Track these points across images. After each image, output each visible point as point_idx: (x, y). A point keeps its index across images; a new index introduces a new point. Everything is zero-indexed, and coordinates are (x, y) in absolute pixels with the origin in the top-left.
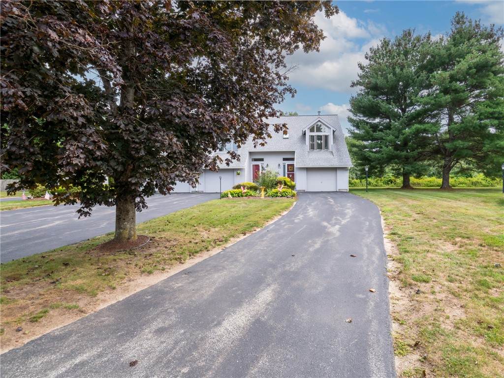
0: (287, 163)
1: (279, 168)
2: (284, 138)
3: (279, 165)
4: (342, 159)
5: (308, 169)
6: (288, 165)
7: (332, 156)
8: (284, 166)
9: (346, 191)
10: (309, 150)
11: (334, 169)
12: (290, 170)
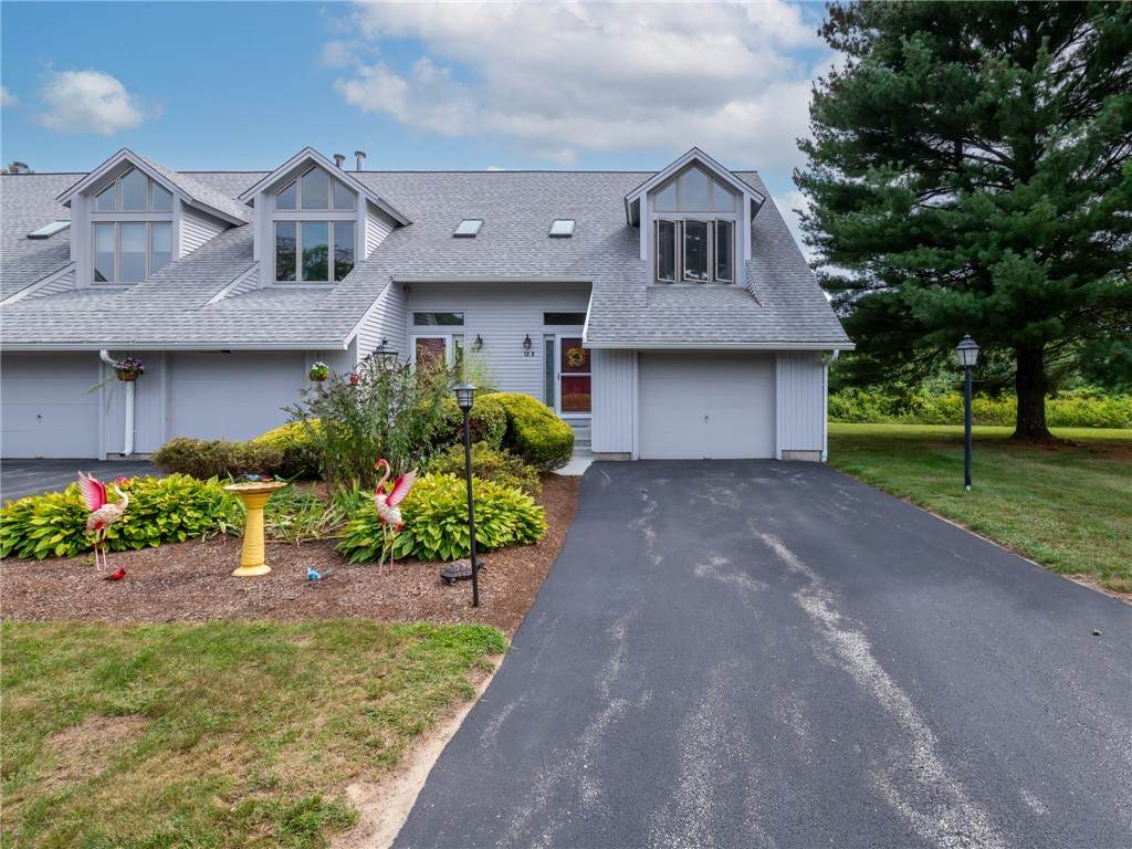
0: (561, 332)
1: (527, 354)
2: (552, 236)
3: (528, 341)
4: (799, 314)
5: (648, 360)
6: (563, 339)
7: (751, 304)
8: (550, 345)
9: (814, 458)
10: (651, 282)
11: (763, 360)
12: (572, 362)
